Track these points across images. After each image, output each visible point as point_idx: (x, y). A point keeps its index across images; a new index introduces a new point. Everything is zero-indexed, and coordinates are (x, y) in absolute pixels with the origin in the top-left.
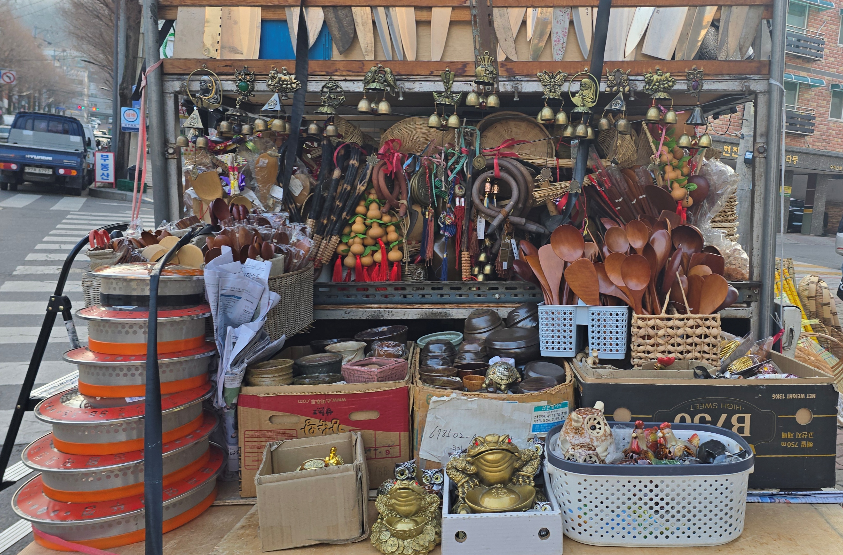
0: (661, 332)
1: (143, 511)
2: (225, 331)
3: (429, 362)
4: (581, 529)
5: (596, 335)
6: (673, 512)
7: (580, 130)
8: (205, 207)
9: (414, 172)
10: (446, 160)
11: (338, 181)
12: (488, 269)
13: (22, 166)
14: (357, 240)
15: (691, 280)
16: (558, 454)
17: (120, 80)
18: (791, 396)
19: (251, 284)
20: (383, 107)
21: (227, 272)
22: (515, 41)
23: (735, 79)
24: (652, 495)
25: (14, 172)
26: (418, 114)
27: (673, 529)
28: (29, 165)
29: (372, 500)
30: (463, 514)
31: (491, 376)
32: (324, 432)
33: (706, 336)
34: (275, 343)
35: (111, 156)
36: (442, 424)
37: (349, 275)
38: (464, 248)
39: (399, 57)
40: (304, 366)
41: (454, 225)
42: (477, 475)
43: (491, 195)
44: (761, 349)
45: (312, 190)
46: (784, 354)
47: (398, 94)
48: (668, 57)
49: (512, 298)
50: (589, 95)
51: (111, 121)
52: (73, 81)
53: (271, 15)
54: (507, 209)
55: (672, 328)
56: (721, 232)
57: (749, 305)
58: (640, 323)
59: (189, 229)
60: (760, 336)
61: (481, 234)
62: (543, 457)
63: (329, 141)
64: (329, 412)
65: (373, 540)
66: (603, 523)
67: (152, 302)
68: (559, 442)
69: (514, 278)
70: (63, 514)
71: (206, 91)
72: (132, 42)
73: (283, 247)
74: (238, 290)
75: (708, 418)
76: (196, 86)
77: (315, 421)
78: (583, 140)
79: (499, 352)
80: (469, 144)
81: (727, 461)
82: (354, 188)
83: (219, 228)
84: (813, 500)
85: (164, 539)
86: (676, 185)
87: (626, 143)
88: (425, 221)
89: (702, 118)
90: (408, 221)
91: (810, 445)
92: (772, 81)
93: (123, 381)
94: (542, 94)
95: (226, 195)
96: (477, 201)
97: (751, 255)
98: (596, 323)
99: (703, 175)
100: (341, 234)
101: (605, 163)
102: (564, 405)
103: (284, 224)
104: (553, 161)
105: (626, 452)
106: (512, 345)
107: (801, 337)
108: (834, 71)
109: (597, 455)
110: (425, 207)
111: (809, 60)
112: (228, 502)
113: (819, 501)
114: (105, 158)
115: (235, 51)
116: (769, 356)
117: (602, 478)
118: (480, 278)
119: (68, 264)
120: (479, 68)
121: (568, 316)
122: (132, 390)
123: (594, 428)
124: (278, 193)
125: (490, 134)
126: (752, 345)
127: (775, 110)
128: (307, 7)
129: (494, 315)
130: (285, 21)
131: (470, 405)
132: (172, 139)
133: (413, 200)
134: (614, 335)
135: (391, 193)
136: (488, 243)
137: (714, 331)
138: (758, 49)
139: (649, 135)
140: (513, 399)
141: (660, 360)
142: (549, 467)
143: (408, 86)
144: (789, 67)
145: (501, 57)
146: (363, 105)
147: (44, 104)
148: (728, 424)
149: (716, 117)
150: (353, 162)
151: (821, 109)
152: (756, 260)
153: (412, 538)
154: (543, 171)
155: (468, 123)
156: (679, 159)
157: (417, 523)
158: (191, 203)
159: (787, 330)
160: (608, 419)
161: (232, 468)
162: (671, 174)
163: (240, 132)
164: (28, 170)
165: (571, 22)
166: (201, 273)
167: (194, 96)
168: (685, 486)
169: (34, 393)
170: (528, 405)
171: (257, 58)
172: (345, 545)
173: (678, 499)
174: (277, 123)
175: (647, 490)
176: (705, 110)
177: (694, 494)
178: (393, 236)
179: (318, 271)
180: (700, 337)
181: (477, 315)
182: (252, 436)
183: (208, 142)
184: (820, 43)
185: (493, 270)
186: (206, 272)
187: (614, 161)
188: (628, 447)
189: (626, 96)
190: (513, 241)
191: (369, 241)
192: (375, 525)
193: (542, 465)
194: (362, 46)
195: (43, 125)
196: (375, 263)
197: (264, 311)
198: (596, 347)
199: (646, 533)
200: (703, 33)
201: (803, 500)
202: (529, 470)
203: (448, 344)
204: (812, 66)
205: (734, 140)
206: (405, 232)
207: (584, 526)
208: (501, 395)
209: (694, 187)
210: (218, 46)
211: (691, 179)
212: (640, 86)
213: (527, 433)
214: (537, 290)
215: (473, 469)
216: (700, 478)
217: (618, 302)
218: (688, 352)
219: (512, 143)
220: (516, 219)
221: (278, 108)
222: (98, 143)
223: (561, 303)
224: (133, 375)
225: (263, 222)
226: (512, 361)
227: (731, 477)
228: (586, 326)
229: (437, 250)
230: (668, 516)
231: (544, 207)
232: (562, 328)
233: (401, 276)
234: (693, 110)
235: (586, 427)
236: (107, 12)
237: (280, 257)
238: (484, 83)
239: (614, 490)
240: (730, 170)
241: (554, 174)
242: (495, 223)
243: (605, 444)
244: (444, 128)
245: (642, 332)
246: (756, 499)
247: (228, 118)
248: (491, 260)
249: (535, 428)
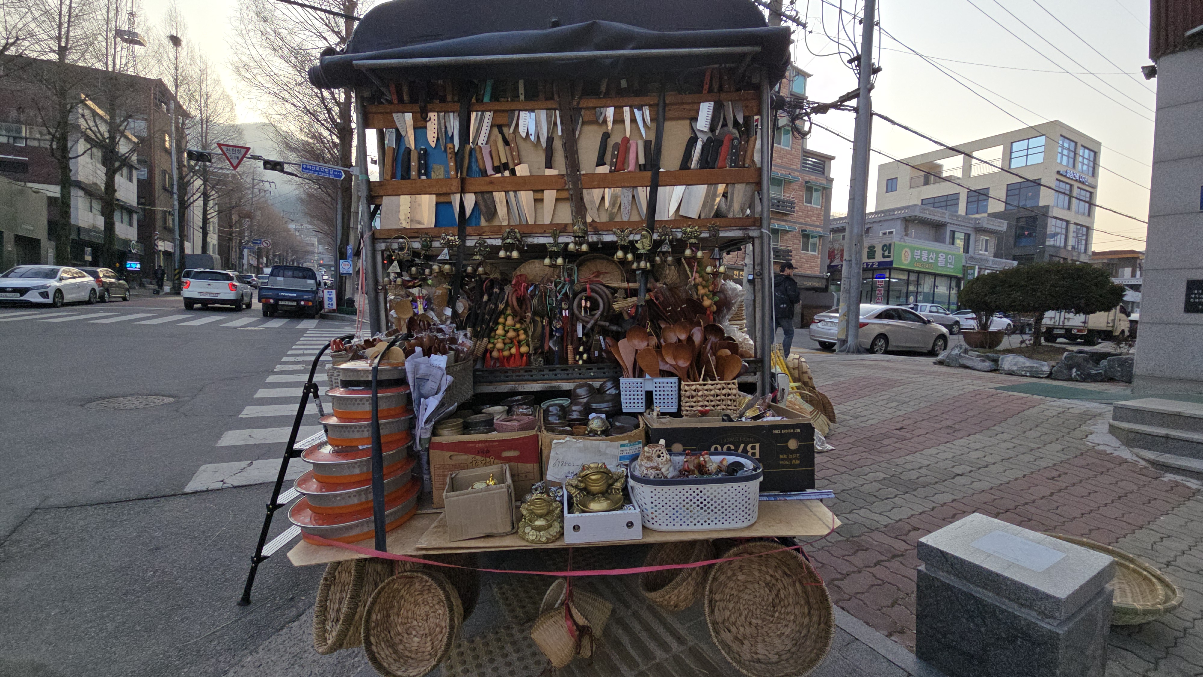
0: (700, 393)
1: (373, 518)
2: (420, 401)
3: (550, 418)
4: (654, 521)
5: (658, 397)
6: (712, 508)
7: (642, 264)
8: (402, 323)
9: (535, 295)
10: (556, 286)
11: (486, 302)
12: (585, 356)
13: (277, 300)
14: (500, 340)
15: (718, 359)
16: (637, 473)
17: (339, 243)
18: (784, 431)
19: (435, 371)
20: (515, 254)
21: (420, 363)
22: (598, 209)
23: (740, 229)
24: (698, 498)
25: (271, 304)
26: (536, 258)
27: (713, 519)
28: (282, 300)
29: (518, 507)
30: (577, 514)
31: (591, 426)
32: (485, 465)
33: (729, 395)
34: (451, 408)
35: (334, 292)
36: (561, 457)
37: (495, 363)
38: (569, 342)
39: (524, 223)
40: (469, 423)
41: (562, 328)
42: (585, 489)
43: (586, 308)
44: (764, 402)
45: (470, 309)
46: (779, 405)
47: (523, 246)
48: (695, 216)
49: (602, 375)
50: (647, 242)
51: (333, 269)
52: (308, 244)
53: (442, 199)
54: (597, 316)
55: (707, 390)
56: (735, 328)
57: (755, 374)
58: (686, 388)
59: (393, 337)
60: (763, 393)
61: (580, 334)
62: (627, 476)
63: (480, 278)
64: (488, 451)
65: (520, 533)
66: (667, 517)
67: (374, 384)
68: (637, 466)
69: (602, 362)
70: (321, 522)
71: (401, 249)
72: (346, 218)
73: (454, 346)
74: (427, 375)
75: (732, 447)
76: (395, 246)
77: (479, 458)
78: (644, 271)
79: (596, 411)
80: (570, 275)
81: (746, 474)
82: (497, 307)
83: (412, 336)
84: (801, 497)
85: (387, 536)
86: (705, 298)
87: (672, 272)
88: (543, 326)
89: (720, 254)
90: (532, 327)
91: (798, 462)
92: (763, 230)
93: (357, 435)
94: (616, 242)
95: (416, 314)
96: (576, 312)
97: (755, 342)
98: (658, 389)
99: (723, 291)
100: (489, 337)
101: (659, 285)
102: (640, 443)
103: (453, 332)
104: (625, 285)
105: (680, 471)
106: (604, 406)
107: (789, 394)
108: (802, 221)
109: (662, 473)
110: (542, 317)
111: (786, 215)
112: (425, 511)
113: (805, 498)
114: (330, 294)
115: (419, 223)
116: (769, 407)
117: (666, 488)
118: (580, 362)
119: (315, 363)
120: (575, 227)
121: (639, 385)
122: (362, 441)
123: (659, 456)
124: (448, 312)
125: (583, 269)
126: (758, 400)
127: (766, 248)
128: (464, 193)
129: (590, 387)
130: (451, 203)
131: (578, 445)
132: (380, 280)
133: (535, 313)
134: (670, 396)
135: (521, 308)
136: (584, 339)
137: (734, 391)
138: (752, 211)
139: (686, 266)
140: (606, 440)
141: (700, 412)
142: (631, 482)
143: (530, 240)
144: (774, 219)
145: (589, 220)
146: (502, 254)
147: (289, 260)
148: (745, 451)
149: (728, 253)
150: (496, 290)
151: (795, 246)
152: (758, 344)
153: (545, 529)
154: (619, 291)
155: (569, 262)
156: (707, 281)
157: (548, 521)
158: (393, 320)
159: (780, 389)
160: (668, 450)
161: (427, 490)
162: (702, 291)
163: (424, 274)
164: (280, 303)
165: (633, 197)
166: (404, 364)
167: (394, 252)
168: (719, 490)
169: (296, 446)
170: (616, 443)
171: (433, 226)
172: (502, 536)
173: (715, 499)
174: (447, 267)
175: (695, 494)
176: (721, 249)
177: (725, 496)
178: (522, 337)
179: (475, 361)
180: (725, 395)
181: (580, 386)
182: (439, 468)
183: (403, 281)
184: (792, 203)
185: (588, 357)
186: (407, 364)
187: (665, 284)
188: (681, 468)
189: (671, 242)
190: (601, 337)
191: (507, 341)
192: (521, 523)
193: (626, 482)
194: (500, 216)
195: (290, 273)
196: (511, 355)
197: (443, 388)
198: (658, 404)
199: (695, 522)
200: (718, 199)
201: (795, 498)
202: (618, 485)
203: (561, 406)
204: (789, 218)
205: (741, 267)
206: (530, 334)
207: (656, 519)
208: (598, 438)
209: (717, 299)
210: (409, 220)
211: (714, 293)
212: (679, 236)
213: (615, 462)
214: (618, 368)
215: (582, 485)
216: (728, 486)
217: (671, 374)
218: (718, 405)
219: (598, 274)
220: (603, 323)
221: (448, 258)
222: (325, 284)
223: (634, 377)
224: (363, 431)
225: (440, 331)
226: (604, 416)
227: (748, 483)
228: (652, 392)
229: (551, 345)
230: (709, 511)
231: (620, 314)
232: (636, 393)
233: (529, 363)
234: (714, 250)
235: (654, 456)
236: (329, 199)
237: (452, 353)
238: (579, 237)
239: (673, 495)
240: (739, 287)
241: (626, 293)
242: (589, 326)
243: (667, 466)
244: (554, 266)
245: (688, 394)
246: (765, 498)
247: (416, 265)
248: (587, 350)
249: (621, 458)
